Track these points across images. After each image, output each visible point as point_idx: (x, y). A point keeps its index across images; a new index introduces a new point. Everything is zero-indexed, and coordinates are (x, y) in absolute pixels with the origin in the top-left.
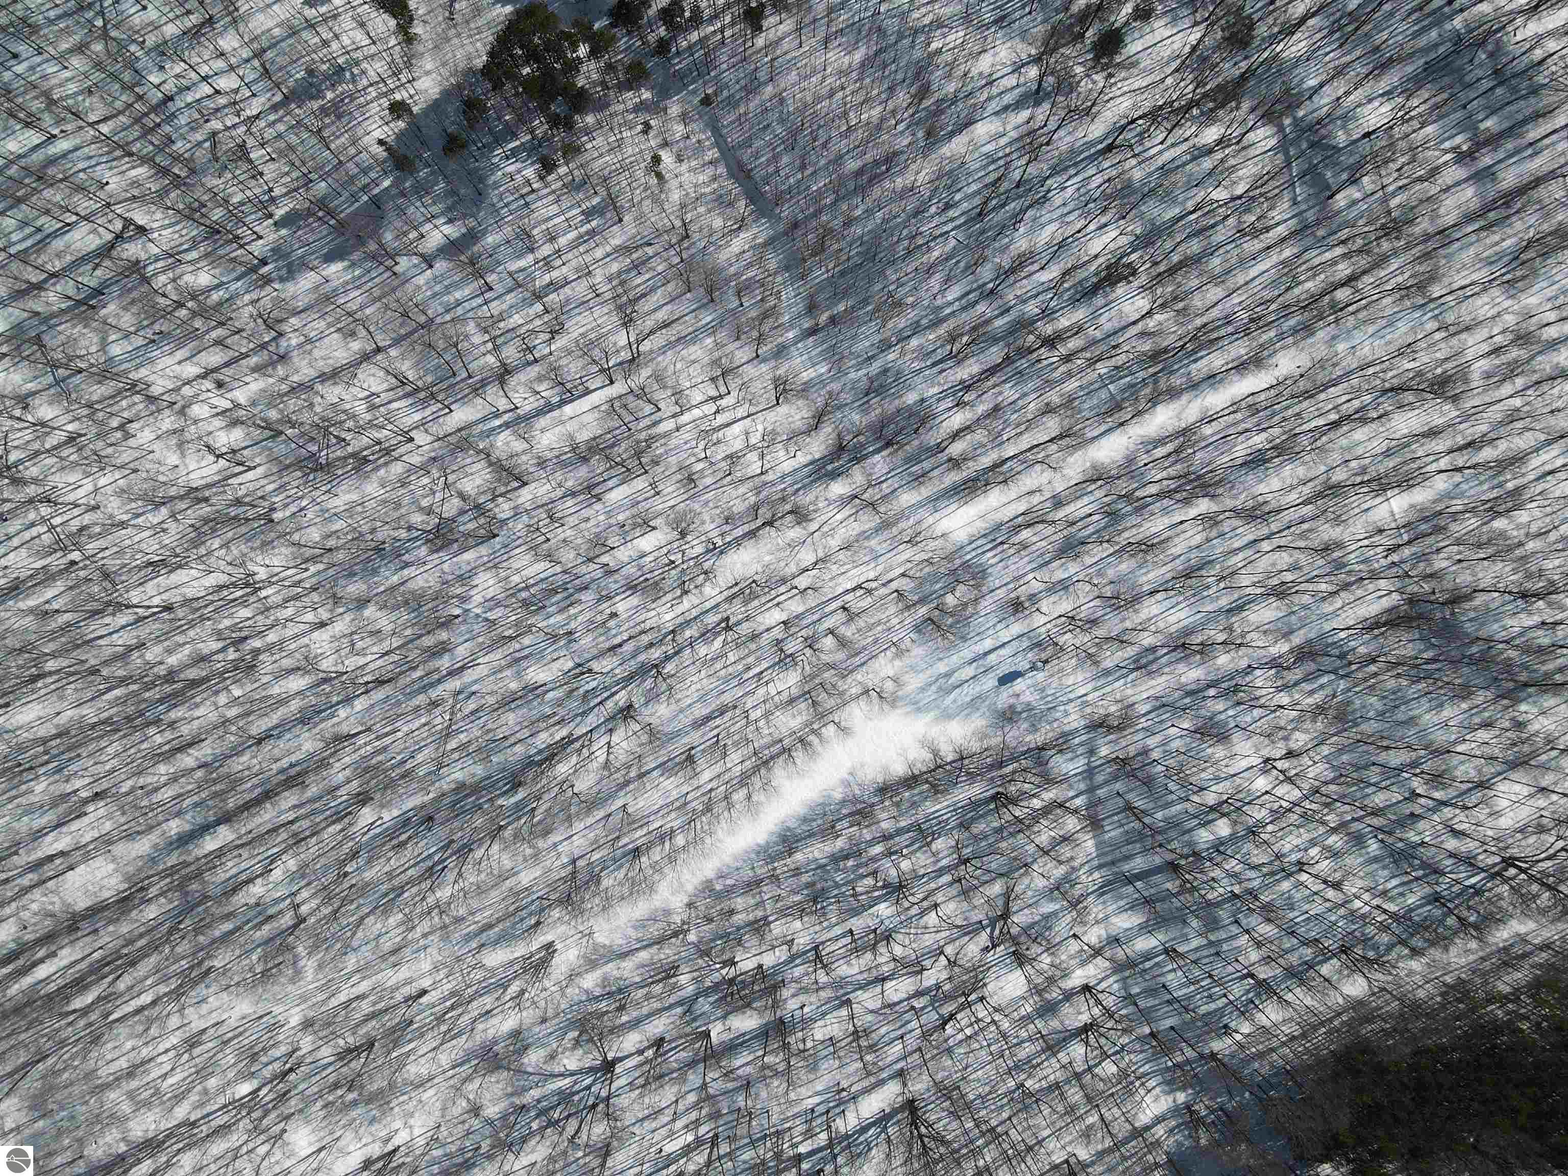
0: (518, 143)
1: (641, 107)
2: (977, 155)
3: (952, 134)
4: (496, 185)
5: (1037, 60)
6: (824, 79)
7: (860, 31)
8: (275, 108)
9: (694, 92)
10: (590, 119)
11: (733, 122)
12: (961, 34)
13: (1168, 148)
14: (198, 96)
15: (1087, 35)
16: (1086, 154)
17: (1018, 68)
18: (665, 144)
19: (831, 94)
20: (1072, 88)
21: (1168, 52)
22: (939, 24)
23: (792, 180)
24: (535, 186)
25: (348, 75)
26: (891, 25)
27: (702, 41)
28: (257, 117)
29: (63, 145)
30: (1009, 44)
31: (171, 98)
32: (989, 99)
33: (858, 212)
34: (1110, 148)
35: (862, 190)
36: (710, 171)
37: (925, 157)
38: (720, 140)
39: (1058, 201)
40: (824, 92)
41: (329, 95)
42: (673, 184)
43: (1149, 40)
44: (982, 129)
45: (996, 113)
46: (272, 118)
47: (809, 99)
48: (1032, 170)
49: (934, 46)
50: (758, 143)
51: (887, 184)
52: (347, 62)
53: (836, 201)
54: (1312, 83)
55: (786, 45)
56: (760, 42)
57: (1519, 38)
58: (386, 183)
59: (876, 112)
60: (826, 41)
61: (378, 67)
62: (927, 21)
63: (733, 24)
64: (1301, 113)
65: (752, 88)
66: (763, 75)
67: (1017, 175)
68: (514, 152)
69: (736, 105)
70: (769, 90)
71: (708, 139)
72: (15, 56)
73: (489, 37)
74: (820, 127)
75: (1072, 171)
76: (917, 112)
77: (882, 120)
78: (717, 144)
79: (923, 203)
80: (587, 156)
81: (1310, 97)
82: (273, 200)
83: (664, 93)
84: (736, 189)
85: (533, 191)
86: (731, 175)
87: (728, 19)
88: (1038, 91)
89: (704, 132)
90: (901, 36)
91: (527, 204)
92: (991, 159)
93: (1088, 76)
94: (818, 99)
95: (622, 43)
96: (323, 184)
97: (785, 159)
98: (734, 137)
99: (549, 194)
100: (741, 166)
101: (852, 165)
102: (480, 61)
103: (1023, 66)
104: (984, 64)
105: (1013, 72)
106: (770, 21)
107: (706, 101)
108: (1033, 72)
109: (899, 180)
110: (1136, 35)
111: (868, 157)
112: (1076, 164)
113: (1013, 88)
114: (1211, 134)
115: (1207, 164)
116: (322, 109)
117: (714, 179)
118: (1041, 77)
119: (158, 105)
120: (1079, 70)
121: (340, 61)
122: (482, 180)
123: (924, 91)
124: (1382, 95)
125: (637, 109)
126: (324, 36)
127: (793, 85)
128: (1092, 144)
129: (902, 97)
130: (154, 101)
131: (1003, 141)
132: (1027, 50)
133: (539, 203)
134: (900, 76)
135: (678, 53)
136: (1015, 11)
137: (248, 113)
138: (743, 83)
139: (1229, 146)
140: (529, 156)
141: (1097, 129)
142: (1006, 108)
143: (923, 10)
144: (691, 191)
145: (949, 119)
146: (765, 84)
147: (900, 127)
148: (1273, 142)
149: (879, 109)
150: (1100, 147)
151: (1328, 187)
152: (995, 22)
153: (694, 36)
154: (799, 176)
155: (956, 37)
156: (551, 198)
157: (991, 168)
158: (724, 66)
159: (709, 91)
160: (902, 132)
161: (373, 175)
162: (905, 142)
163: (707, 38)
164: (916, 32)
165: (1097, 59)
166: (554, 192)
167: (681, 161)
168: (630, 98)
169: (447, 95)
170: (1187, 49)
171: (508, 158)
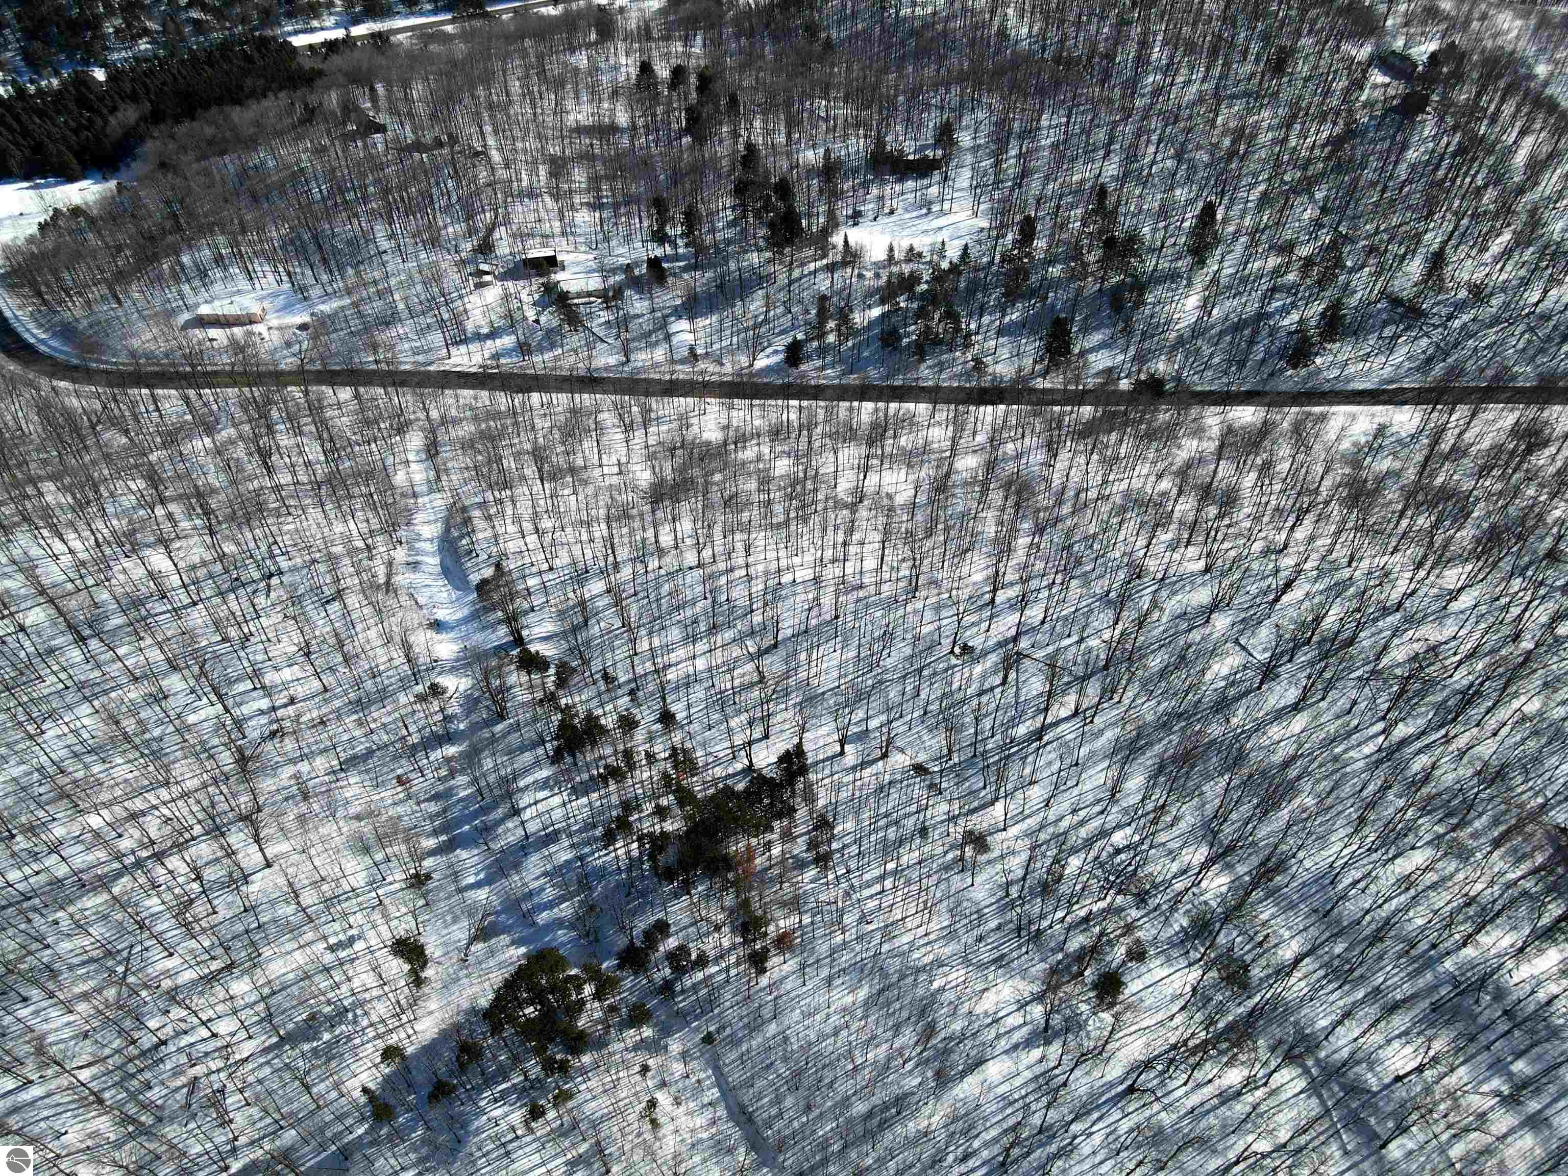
0: (509, 1084)
1: (641, 1045)
2: (991, 1096)
3: (963, 1074)
4: (478, 1131)
5: (1039, 998)
6: (828, 1016)
7: (862, 971)
8: (266, 1050)
9: (697, 1029)
10: (586, 1059)
11: (733, 1061)
12: (962, 972)
13: (1193, 1090)
14: (192, 1040)
15: (1086, 973)
16: (1108, 1096)
17: (1022, 1005)
18: (663, 1084)
19: (836, 1033)
20: (1081, 1026)
21: (1170, 991)
22: (939, 963)
23: (796, 1124)
24: (519, 1132)
25: (350, 1015)
26: (894, 965)
27: (706, 979)
28: (246, 1060)
29: (36, 1091)
30: (1010, 982)
31: (164, 1043)
32: (998, 1037)
33: (869, 1161)
34: (1131, 1090)
35: (870, 1136)
36: (708, 1114)
37: (938, 1098)
38: (721, 1080)
39: (1086, 1149)
40: (828, 1030)
41: (326, 1036)
42: (667, 1129)
43: (1148, 979)
44: (995, 1070)
45: (1006, 1052)
46: (262, 1060)
47: (813, 1037)
48: (1053, 1115)
49: (936, 985)
50: (760, 1084)
51: (899, 1129)
52: (354, 1003)
53: (845, 1147)
54: (1323, 1023)
55: (788, 985)
56: (764, 981)
57: (1516, 980)
58: (361, 1131)
59: (882, 1051)
60: (829, 981)
61: (381, 1009)
62: (927, 960)
63: (738, 964)
64: (1322, 1054)
65: (755, 1025)
66: (767, 1012)
67: (1036, 1120)
68: (504, 1094)
69: (739, 1042)
70: (772, 1029)
71: (709, 1077)
72: (25, 999)
73: (497, 978)
74: (824, 1067)
75: (1096, 1115)
76: (924, 1050)
77: (889, 1059)
78: (719, 1086)
79: (939, 1151)
80: (580, 1098)
81: (1326, 1038)
82: (234, 1150)
83: (666, 1031)
84: (735, 1133)
85: (517, 1137)
86: (731, 1116)
87: (733, 959)
88: (1046, 1029)
89: (705, 1070)
90: (903, 977)
91: (508, 1154)
92: (1007, 1101)
93: (1094, 1014)
94: (822, 1037)
95: (628, 983)
96: (293, 1132)
97: (789, 1101)
98: (735, 1077)
99: (534, 1141)
100: (742, 1109)
101: (860, 1108)
102: (484, 1002)
103: (1027, 1004)
104: (988, 1003)
105: (1018, 1010)
106: (774, 961)
107: (708, 1039)
108: (1037, 1011)
109: (911, 1124)
110: (1134, 974)
111: (876, 1100)
112: (1098, 1107)
113: (1020, 1026)
114: (1234, 1077)
115: (1240, 1108)
116: (315, 1051)
117: (713, 1122)
118: (1048, 1015)
119: (149, 1050)
120: (1084, 1007)
121: (346, 1003)
122: (464, 1125)
123: (930, 1031)
124: (1399, 1036)
125: (636, 1048)
126: (337, 979)
127: (798, 1023)
128: (1111, 1085)
129: (908, 1036)
130: (147, 1046)
131: (1018, 1082)
132: (1028, 988)
133: (520, 1152)
134: (905, 1014)
135: (683, 991)
136: (1012, 951)
137: (238, 1057)
138: (746, 1020)
139: (1257, 1088)
140: (518, 1099)
141: (1115, 1071)
142: (1016, 1047)
143: (923, 950)
144: (687, 1136)
145: (958, 1060)
146: (770, 1021)
147: (909, 1066)
148: (1302, 1084)
149: (885, 1047)
150: (1120, 1088)
151: (1377, 1136)
152: (995, 961)
153: (700, 976)
154: (804, 1119)
155: (957, 975)
156: (534, 1145)
157: (1009, 1111)
158: (728, 1004)
159: (712, 1029)
160: (911, 1072)
161: (349, 1121)
162: (915, 1082)
163: (711, 976)
164: (918, 970)
165: (1100, 997)
166: (538, 1139)
167: (679, 1104)
168: (631, 1036)
169: (444, 1036)
170: (1188, 988)
171: (496, 1101)
